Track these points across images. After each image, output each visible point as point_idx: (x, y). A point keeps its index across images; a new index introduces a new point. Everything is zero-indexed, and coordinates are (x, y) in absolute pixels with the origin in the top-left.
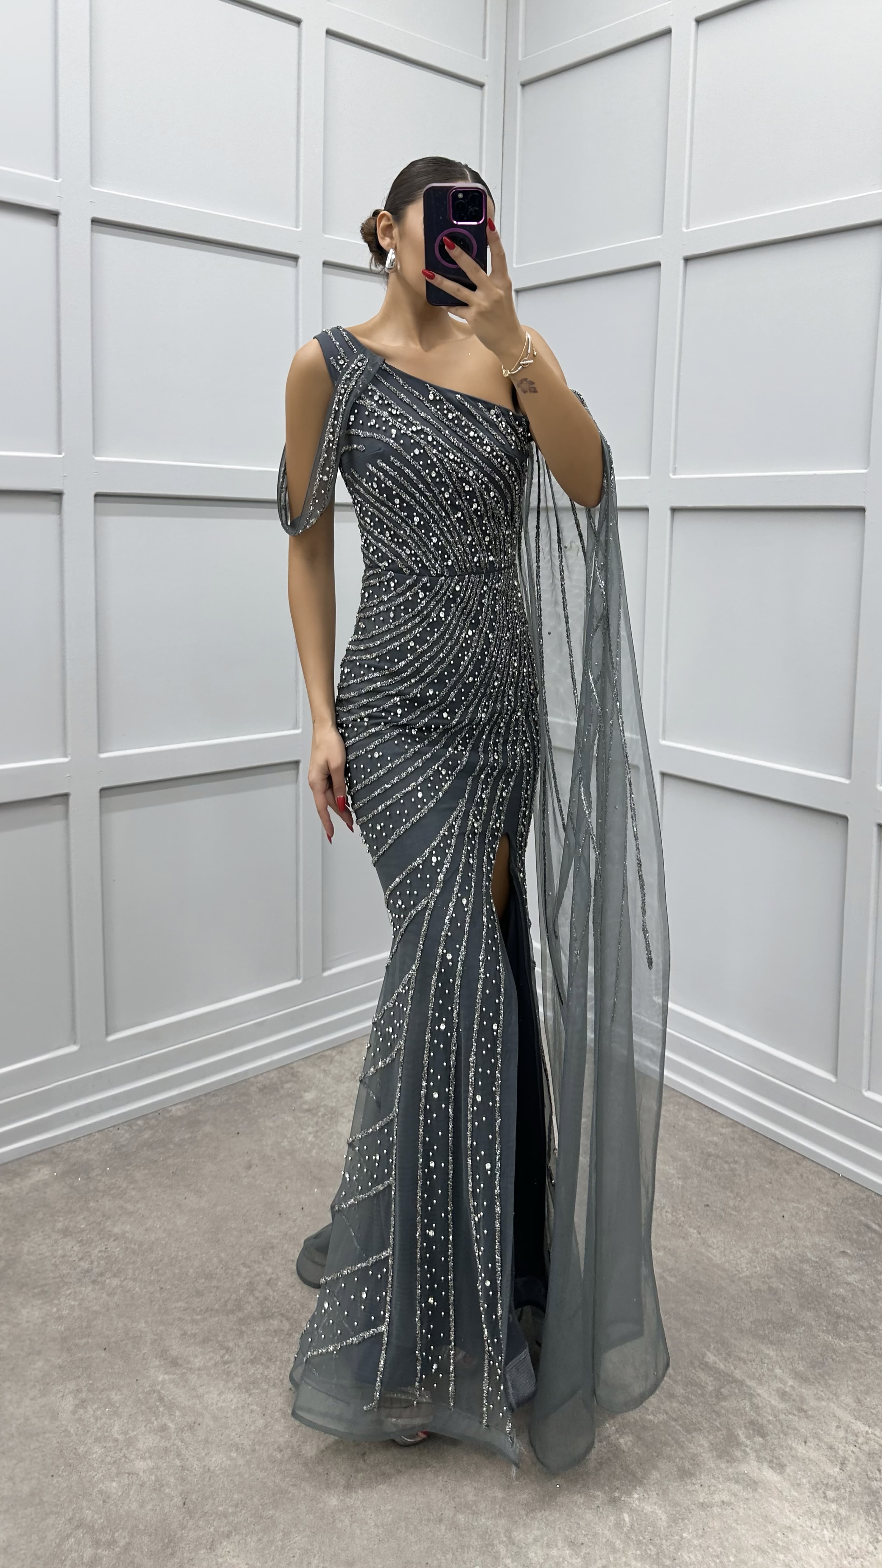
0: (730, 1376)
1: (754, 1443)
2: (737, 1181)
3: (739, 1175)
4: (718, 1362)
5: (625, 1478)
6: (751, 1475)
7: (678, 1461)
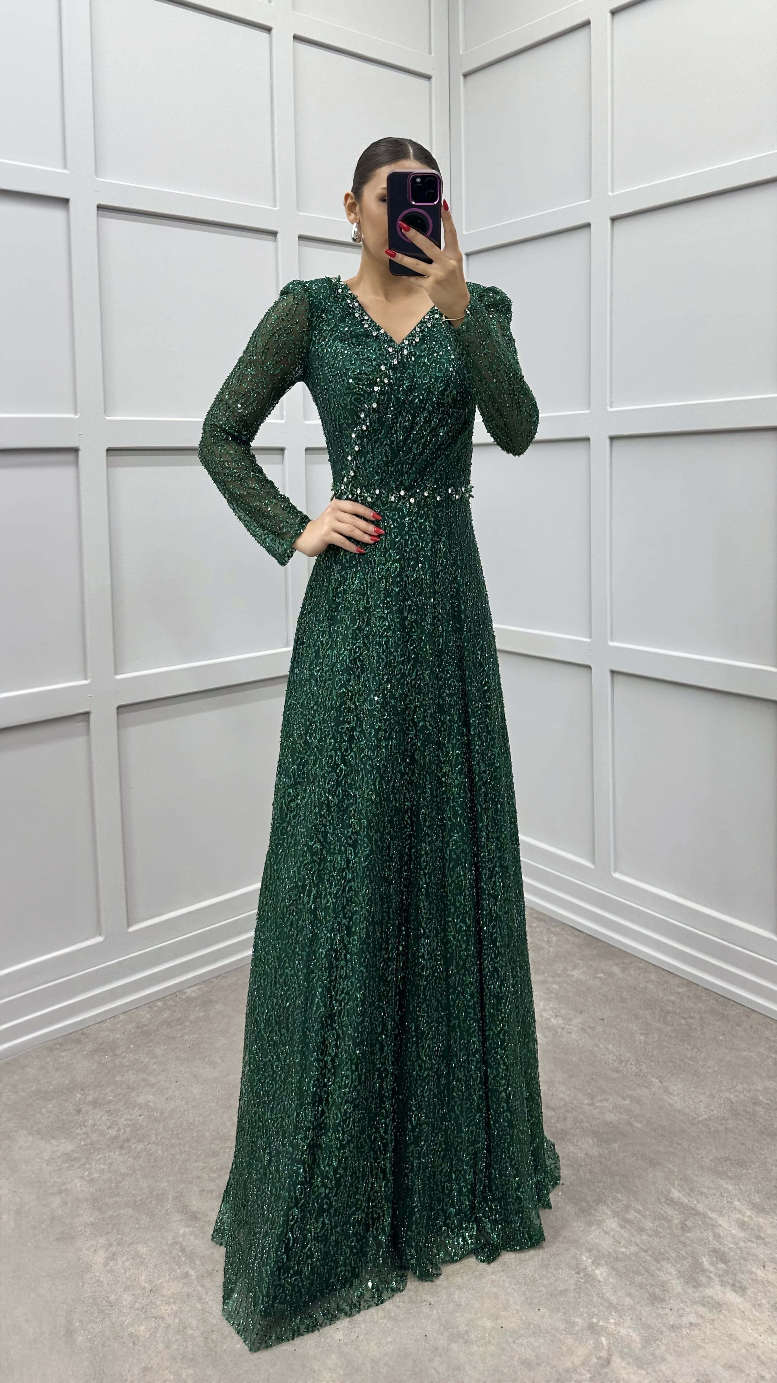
0: (693, 1210)
1: (718, 1269)
2: (693, 1034)
3: (696, 1029)
4: (682, 1197)
5: (602, 1304)
6: (715, 1298)
7: (648, 1287)
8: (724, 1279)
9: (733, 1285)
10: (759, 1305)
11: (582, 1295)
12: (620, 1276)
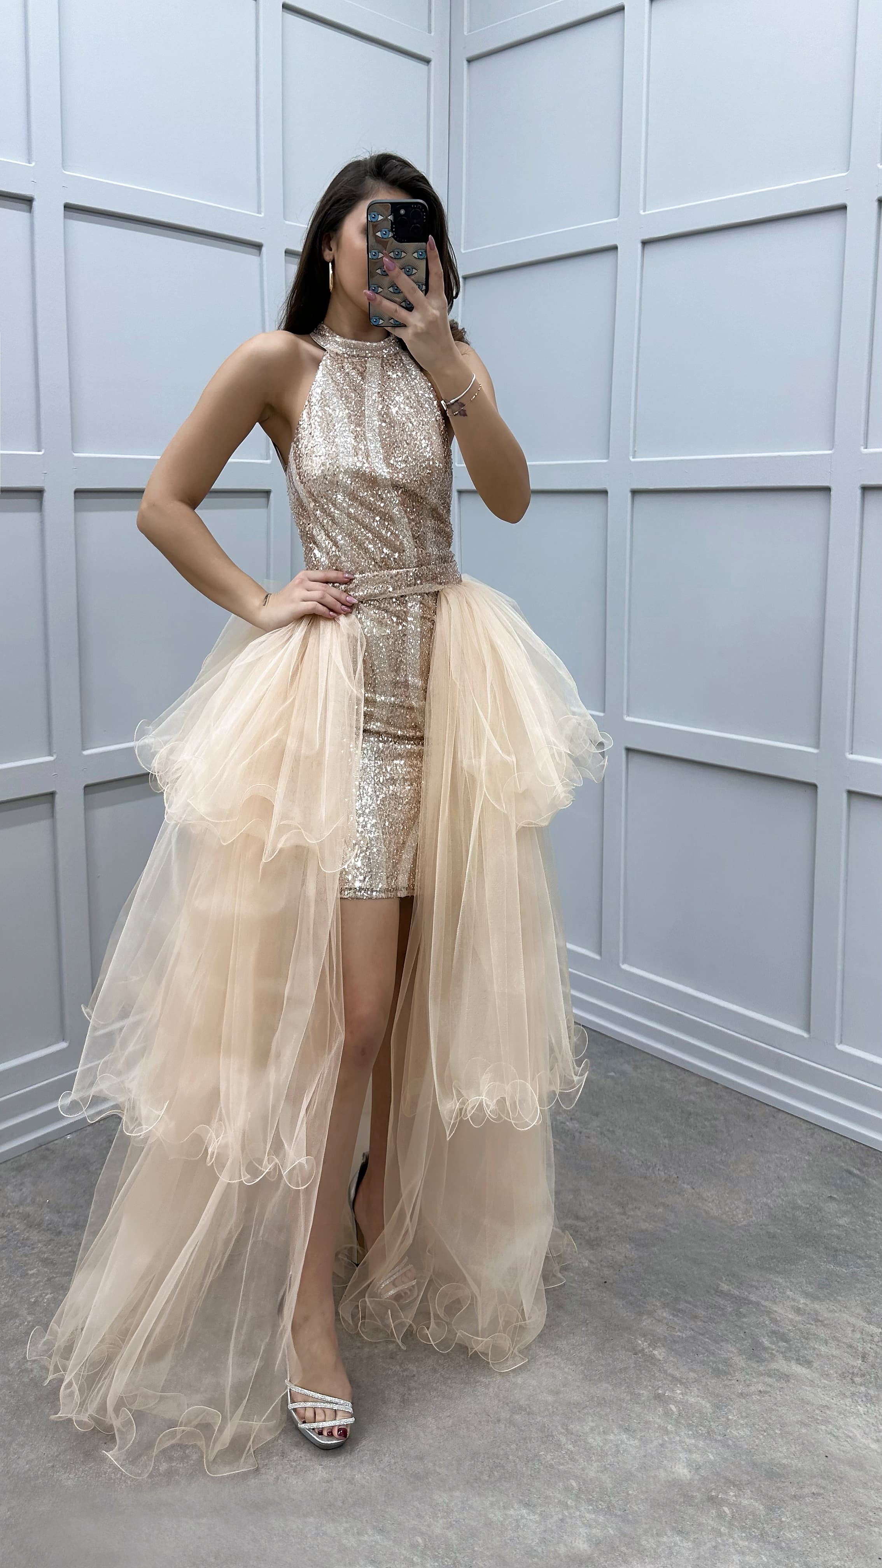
0: (745, 1299)
1: (779, 1347)
4: (732, 1290)
5: (665, 1379)
6: (781, 1371)
7: (711, 1363)
8: (787, 1355)
9: (797, 1360)
10: (827, 1375)
11: (643, 1372)
12: (679, 1355)
